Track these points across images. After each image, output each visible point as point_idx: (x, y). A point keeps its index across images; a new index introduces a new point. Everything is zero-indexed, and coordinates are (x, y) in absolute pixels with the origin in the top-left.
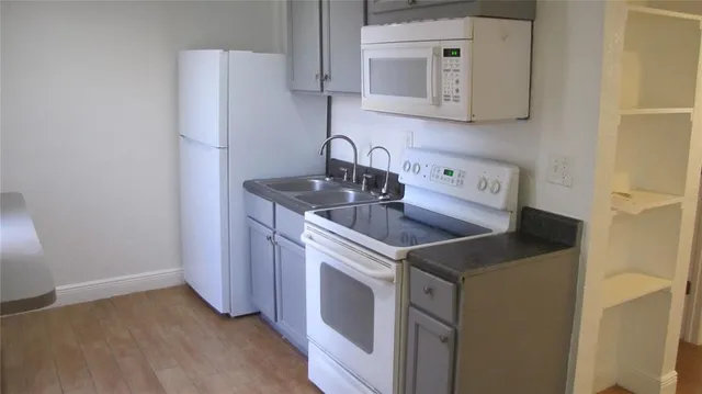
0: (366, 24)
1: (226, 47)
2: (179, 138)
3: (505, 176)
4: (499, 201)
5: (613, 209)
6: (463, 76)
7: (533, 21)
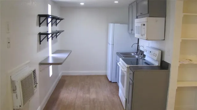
0: (137, 18)
1: (114, 23)
2: (107, 43)
3: (158, 53)
4: (156, 58)
5: (179, 62)
6: (146, 30)
7: (165, 18)
